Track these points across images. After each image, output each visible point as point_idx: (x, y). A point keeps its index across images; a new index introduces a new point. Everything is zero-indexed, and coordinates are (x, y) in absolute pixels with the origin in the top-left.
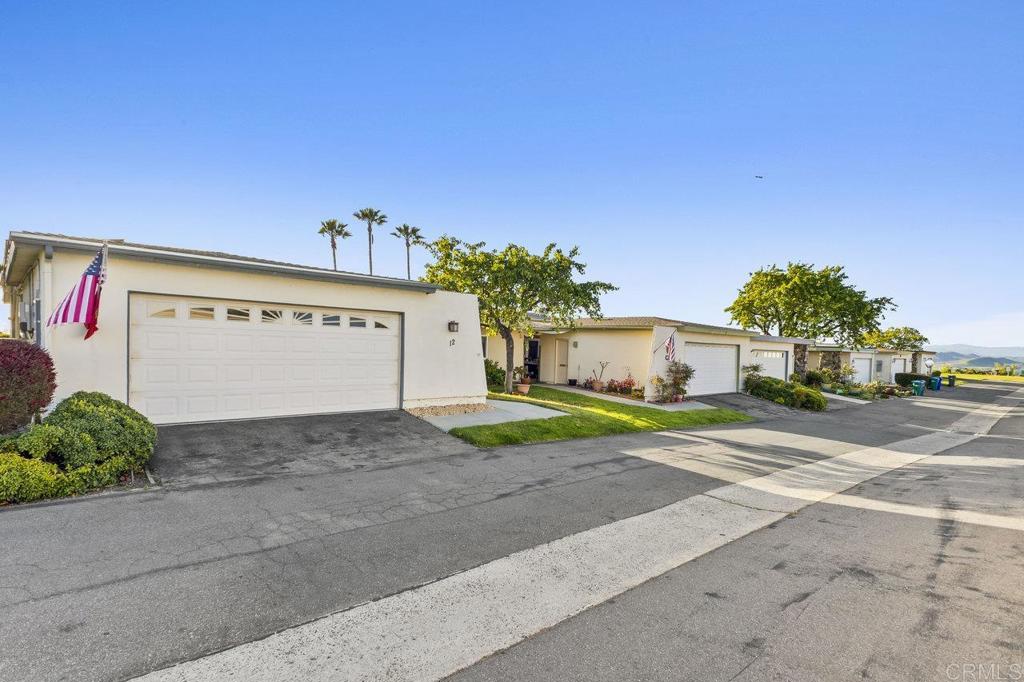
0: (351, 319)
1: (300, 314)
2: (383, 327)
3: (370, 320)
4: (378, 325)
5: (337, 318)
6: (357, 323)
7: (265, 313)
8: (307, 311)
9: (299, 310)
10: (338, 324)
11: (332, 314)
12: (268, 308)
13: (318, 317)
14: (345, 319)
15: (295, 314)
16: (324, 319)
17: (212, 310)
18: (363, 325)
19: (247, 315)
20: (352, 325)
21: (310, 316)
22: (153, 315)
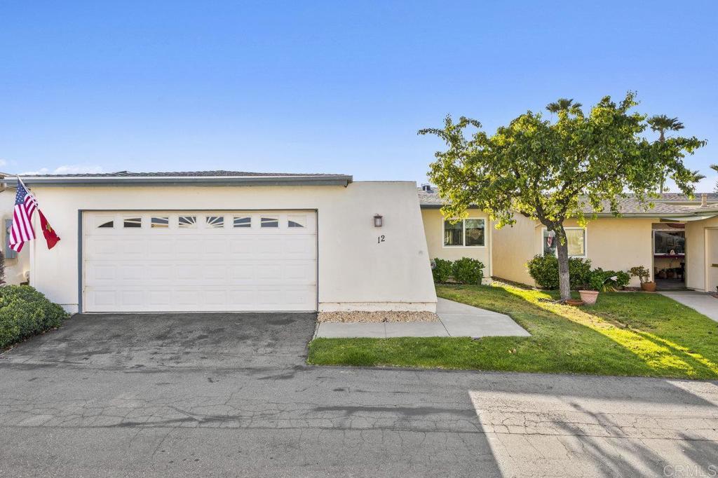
0: (263, 219)
1: (213, 218)
2: (298, 225)
3: (283, 220)
4: (291, 224)
5: (248, 220)
6: (269, 224)
7: (181, 219)
8: (218, 215)
9: (211, 215)
10: (249, 226)
11: (243, 216)
12: (184, 215)
13: (229, 220)
14: (256, 220)
15: (208, 218)
16: (235, 222)
17: (139, 220)
18: (275, 225)
19: (167, 222)
20: (263, 225)
21: (221, 219)
22: (100, 227)
